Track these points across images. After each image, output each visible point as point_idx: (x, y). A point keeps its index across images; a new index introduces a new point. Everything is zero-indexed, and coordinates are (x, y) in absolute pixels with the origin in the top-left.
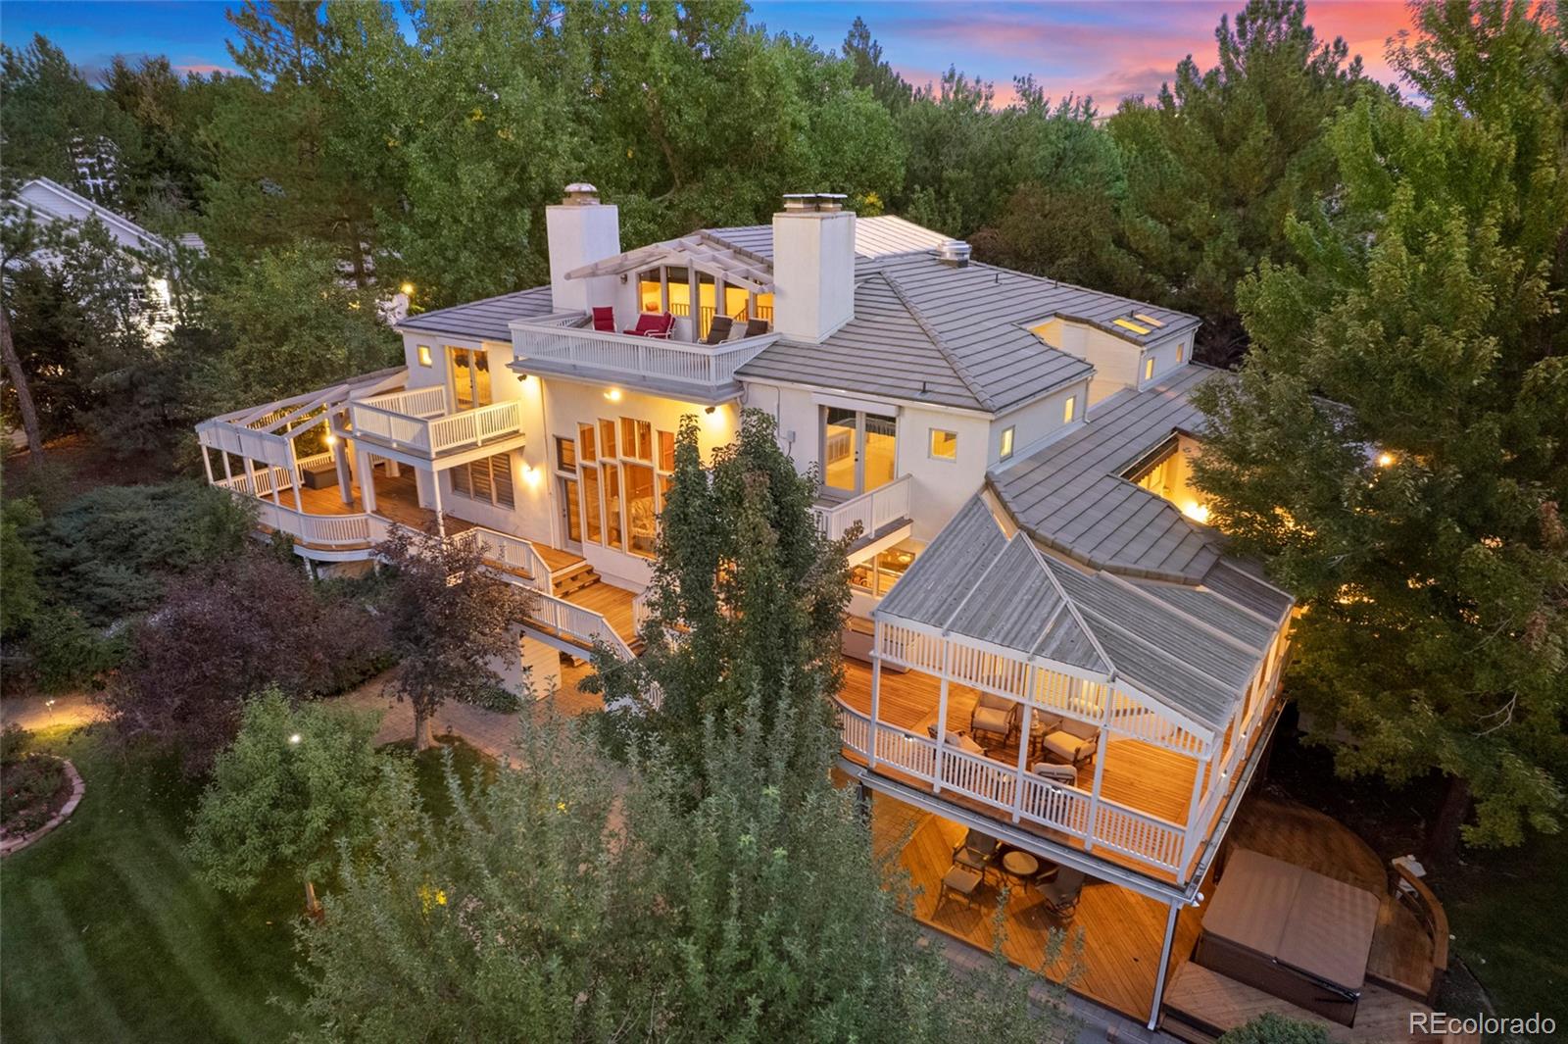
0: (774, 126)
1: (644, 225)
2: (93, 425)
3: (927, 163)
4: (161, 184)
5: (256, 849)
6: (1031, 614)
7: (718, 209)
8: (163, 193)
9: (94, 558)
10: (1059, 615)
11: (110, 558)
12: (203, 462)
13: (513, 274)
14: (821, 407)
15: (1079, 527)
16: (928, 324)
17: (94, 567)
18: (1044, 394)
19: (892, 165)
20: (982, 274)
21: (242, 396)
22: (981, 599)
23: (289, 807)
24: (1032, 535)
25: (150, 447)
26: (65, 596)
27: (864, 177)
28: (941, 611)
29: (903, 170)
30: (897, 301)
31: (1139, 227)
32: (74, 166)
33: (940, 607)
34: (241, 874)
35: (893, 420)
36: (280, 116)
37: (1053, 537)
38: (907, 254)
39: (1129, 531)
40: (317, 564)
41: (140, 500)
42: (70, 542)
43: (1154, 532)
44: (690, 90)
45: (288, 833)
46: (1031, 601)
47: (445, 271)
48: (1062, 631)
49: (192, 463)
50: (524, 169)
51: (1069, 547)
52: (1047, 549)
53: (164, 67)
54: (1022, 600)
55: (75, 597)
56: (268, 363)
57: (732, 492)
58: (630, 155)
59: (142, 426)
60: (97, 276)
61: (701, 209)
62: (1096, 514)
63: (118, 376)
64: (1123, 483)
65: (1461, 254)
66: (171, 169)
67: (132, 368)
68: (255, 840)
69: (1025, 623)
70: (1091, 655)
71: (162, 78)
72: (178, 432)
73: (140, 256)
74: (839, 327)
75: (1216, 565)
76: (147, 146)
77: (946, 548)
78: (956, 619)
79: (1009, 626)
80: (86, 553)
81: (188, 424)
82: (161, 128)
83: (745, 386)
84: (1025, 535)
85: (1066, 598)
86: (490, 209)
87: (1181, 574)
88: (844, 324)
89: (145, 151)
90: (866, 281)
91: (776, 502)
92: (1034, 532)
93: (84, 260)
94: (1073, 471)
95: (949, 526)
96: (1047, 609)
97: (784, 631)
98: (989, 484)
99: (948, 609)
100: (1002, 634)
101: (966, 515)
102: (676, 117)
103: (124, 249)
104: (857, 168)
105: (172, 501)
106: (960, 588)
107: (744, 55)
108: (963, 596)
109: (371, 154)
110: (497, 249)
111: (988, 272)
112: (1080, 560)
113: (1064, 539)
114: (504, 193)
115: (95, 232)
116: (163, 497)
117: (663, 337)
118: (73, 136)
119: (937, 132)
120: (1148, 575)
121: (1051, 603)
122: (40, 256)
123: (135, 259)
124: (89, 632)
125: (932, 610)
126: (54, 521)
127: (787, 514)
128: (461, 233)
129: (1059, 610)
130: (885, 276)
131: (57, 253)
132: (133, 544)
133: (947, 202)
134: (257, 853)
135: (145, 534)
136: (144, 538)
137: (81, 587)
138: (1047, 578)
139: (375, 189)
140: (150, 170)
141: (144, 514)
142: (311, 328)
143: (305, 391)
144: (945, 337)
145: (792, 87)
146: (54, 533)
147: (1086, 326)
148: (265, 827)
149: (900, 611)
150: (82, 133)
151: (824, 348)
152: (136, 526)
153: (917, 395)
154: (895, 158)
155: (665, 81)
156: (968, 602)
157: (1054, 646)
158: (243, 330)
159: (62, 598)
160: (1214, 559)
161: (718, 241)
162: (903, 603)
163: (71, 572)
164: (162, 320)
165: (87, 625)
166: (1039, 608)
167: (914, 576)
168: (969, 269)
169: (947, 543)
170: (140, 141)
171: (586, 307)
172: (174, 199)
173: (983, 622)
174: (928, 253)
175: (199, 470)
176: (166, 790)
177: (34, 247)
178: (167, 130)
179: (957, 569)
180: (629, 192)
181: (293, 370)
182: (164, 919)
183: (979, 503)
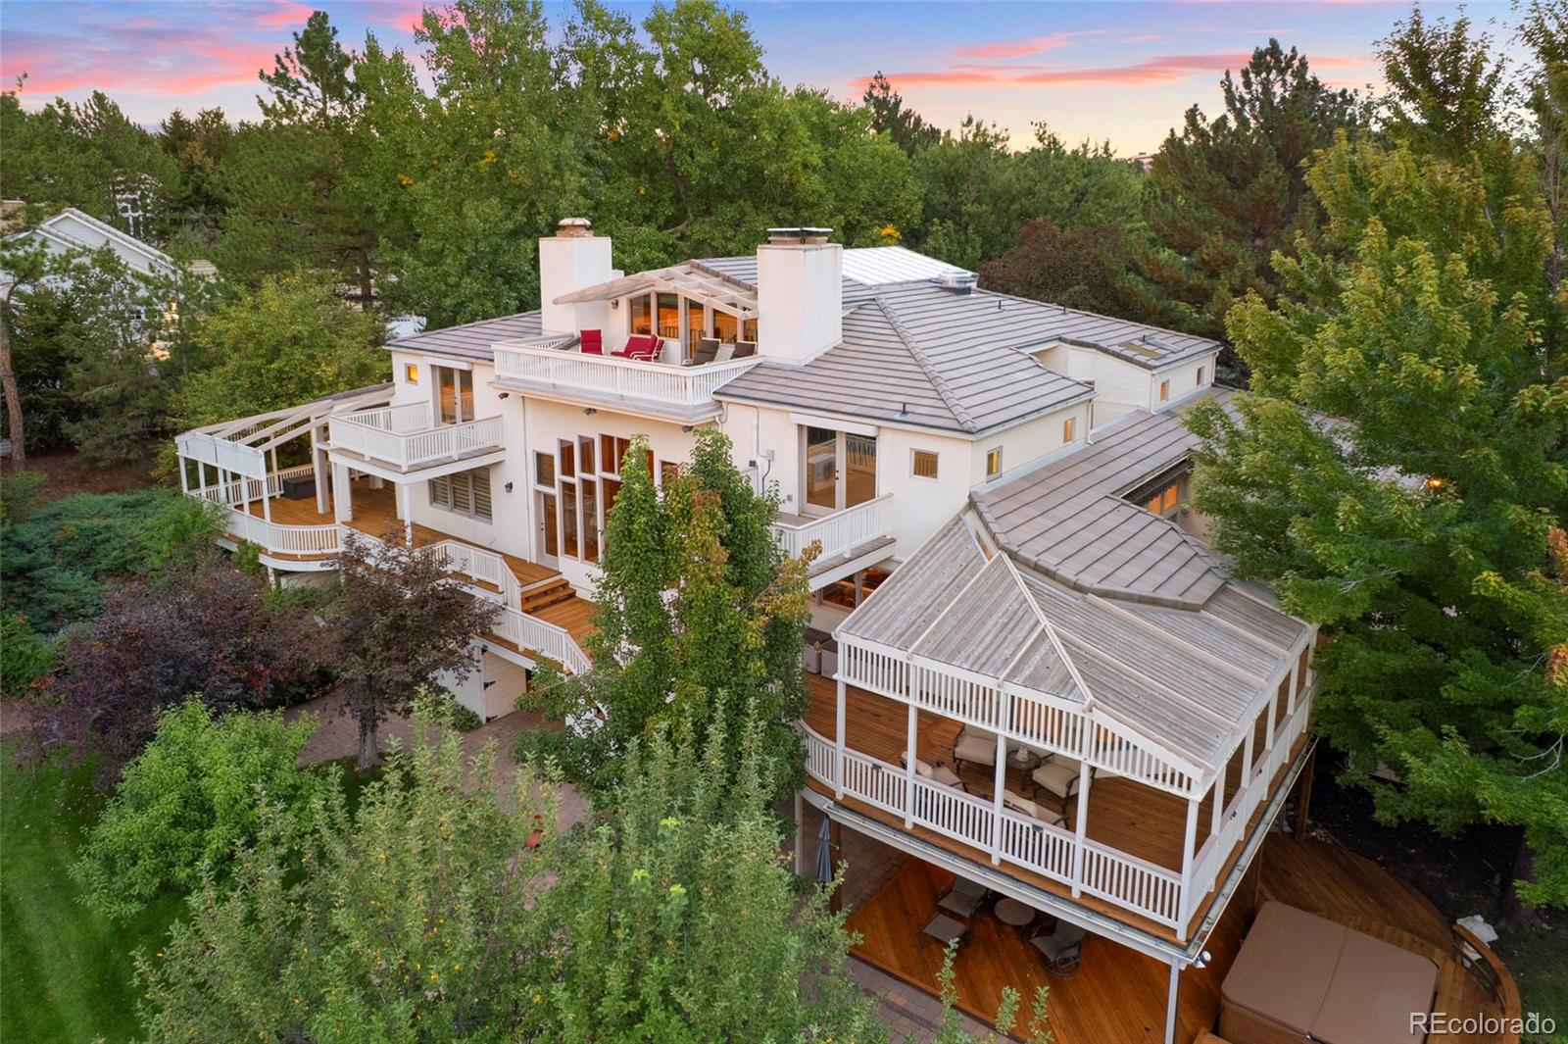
0: (785, 166)
1: (655, 254)
2: (79, 435)
3: (946, 198)
4: (195, 216)
5: (148, 872)
6: (1006, 638)
7: (730, 240)
8: (195, 224)
9: (53, 564)
10: (1036, 640)
11: (69, 564)
12: (179, 472)
13: (516, 299)
14: (800, 426)
15: (1067, 549)
16: (917, 348)
17: (51, 573)
18: (1036, 415)
19: (908, 201)
20: (986, 302)
21: (226, 409)
22: (953, 621)
23: (191, 825)
24: (1013, 556)
25: (132, 456)
26: (16, 601)
27: (881, 210)
28: (908, 634)
29: (920, 206)
30: (889, 326)
31: (1152, 257)
32: (114, 201)
33: (907, 630)
34: (127, 900)
35: (874, 438)
36: (298, 159)
37: (1036, 559)
38: (907, 282)
39: (1124, 553)
40: (279, 573)
41: (110, 508)
42: (32, 547)
43: (1152, 555)
44: (703, 135)
45: (186, 855)
46: (1007, 624)
47: (446, 296)
48: (1038, 657)
49: (170, 473)
50: (533, 204)
51: (1054, 569)
52: (1028, 570)
53: (218, 116)
54: (997, 623)
55: (26, 602)
56: (256, 379)
57: (682, 510)
58: (642, 191)
59: (127, 436)
60: (103, 299)
61: (713, 240)
62: (1089, 535)
63: (108, 391)
64: (1123, 504)
65: (1429, 287)
66: (207, 204)
67: (125, 382)
68: (148, 861)
69: (998, 647)
70: (1068, 682)
71: (215, 125)
72: (160, 443)
73: (147, 280)
74: (825, 350)
75: (1223, 589)
76: (185, 183)
77: (921, 569)
78: (924, 641)
79: (980, 650)
80: (45, 559)
81: (169, 434)
82: (201, 168)
83: (724, 405)
84: (1005, 556)
85: (1045, 622)
86: (495, 240)
87: (1180, 599)
88: (831, 347)
89: (183, 188)
90: (860, 307)
91: (729, 521)
92: (1016, 553)
93: (93, 283)
94: (1068, 492)
95: (926, 546)
96: (1024, 632)
97: (734, 649)
98: (972, 505)
99: (916, 631)
100: (971, 659)
101: (945, 535)
102: (689, 159)
103: (133, 275)
104: (874, 203)
105: (142, 509)
106: (930, 610)
107: (755, 104)
108: (934, 617)
109: (385, 191)
110: (500, 275)
111: (994, 298)
112: (1065, 582)
113: (1048, 561)
114: (509, 225)
115: (107, 260)
116: (133, 506)
117: (648, 359)
118: (116, 175)
119: (956, 170)
120: (1141, 600)
121: (1028, 627)
122: (48, 281)
123: (142, 285)
124: (32, 637)
125: (899, 632)
126: (19, 527)
127: (741, 532)
128: (464, 262)
129: (1035, 635)
130: (879, 302)
131: (66, 278)
132: (93, 550)
133: (966, 234)
134: (148, 876)
135: (108, 540)
136: (108, 546)
137: (34, 592)
138: (1025, 601)
139: (387, 221)
140: (187, 204)
141: (110, 521)
142: (304, 347)
143: (291, 405)
144: (934, 360)
145: (803, 132)
146: (16, 539)
147: (1094, 350)
148: (163, 847)
149: (865, 632)
150: (125, 173)
151: (808, 369)
152: (100, 533)
153: (897, 416)
154: (912, 194)
155: (678, 128)
156: (938, 624)
157: (1027, 672)
158: (236, 349)
159: (11, 603)
160: (1220, 583)
161: (707, 270)
162: (868, 624)
163: (27, 578)
164: (161, 339)
165: (33, 631)
166: (1014, 633)
167: (883, 597)
168: (972, 295)
169: (923, 562)
170: (178, 179)
171: (575, 330)
172: (206, 230)
173: (952, 646)
174: (930, 281)
175: (176, 481)
176: (80, 805)
177: (42, 273)
178: (208, 170)
179: (929, 591)
180: (641, 225)
181: (281, 386)
182: (46, 947)
183: (961, 523)
